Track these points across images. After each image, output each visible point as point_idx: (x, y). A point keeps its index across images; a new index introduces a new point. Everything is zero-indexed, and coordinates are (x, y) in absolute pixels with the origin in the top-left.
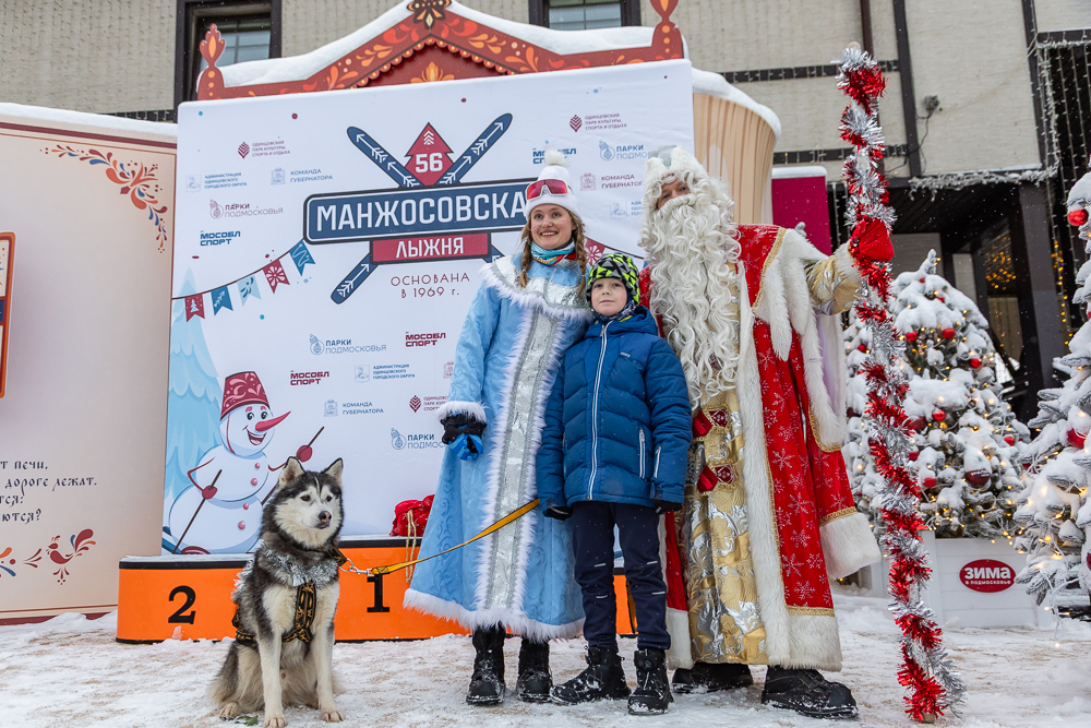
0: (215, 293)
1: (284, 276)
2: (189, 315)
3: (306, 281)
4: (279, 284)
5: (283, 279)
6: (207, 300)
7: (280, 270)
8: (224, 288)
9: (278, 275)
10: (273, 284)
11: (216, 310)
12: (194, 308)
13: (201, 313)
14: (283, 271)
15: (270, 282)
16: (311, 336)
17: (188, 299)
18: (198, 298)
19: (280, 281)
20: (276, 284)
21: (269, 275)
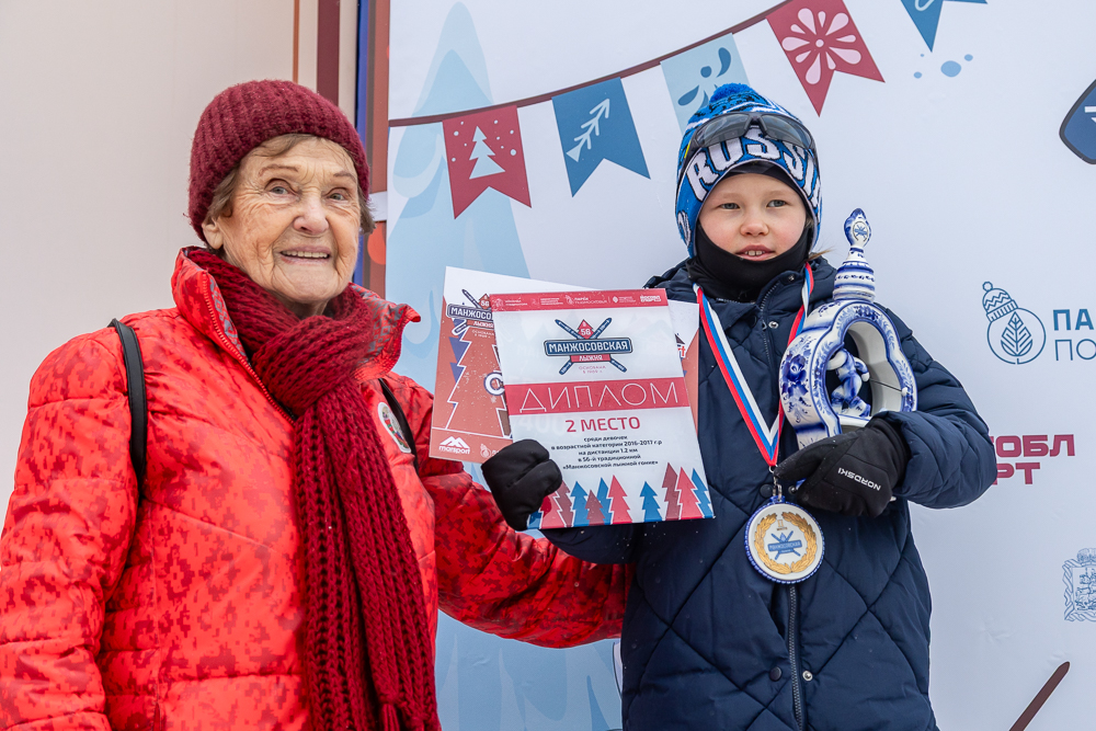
0: (572, 104)
1: (859, 45)
2: (464, 192)
3: (951, 69)
4: (839, 78)
5: (852, 57)
6: (539, 132)
7: (839, 22)
8: (610, 85)
9: (833, 41)
10: (813, 75)
11: (578, 174)
12: (484, 163)
13: (514, 183)
14: (850, 28)
15: (801, 70)
16: (988, 287)
17: (458, 127)
18: (500, 123)
19: (843, 66)
20: (826, 75)
21: (793, 43)
